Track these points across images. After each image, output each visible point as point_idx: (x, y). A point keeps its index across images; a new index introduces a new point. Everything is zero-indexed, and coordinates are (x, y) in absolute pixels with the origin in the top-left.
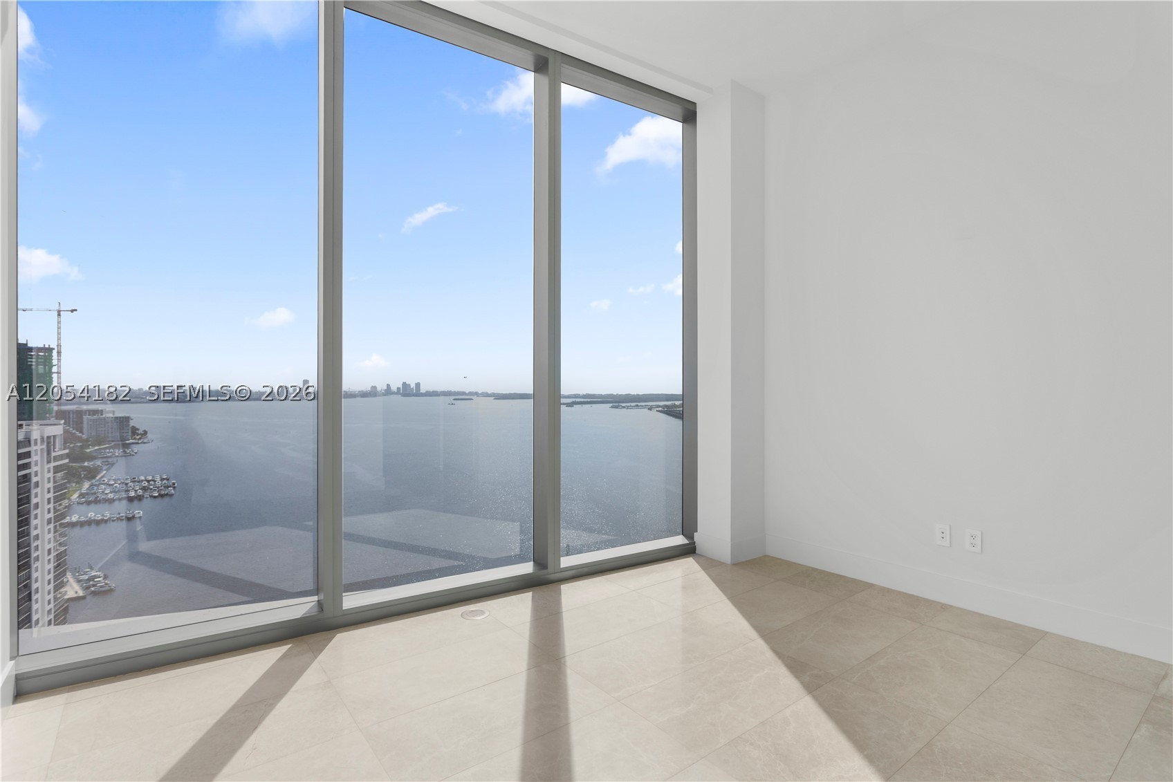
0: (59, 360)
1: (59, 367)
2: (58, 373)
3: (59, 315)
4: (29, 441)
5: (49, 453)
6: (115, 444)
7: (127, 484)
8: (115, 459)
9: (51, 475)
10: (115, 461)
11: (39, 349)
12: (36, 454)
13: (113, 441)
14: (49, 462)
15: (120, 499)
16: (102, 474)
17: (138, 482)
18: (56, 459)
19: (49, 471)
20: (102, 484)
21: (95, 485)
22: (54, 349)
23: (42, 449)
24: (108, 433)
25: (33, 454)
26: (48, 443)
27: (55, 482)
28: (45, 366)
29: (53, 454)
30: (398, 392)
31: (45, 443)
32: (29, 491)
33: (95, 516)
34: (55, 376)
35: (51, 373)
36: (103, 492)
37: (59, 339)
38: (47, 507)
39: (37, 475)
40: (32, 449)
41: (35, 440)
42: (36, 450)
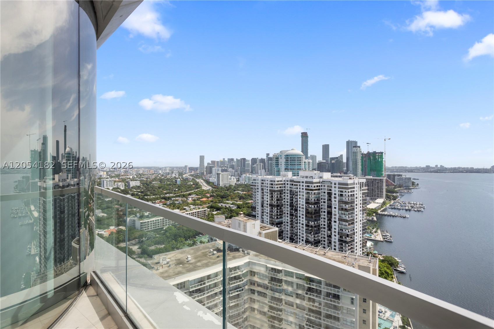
4: (354, 183)
5: (360, 188)
9: (361, 195)
12: (356, 188)
14: (361, 191)
18: (363, 190)
19: (361, 194)
23: (358, 186)
25: (355, 187)
26: (360, 184)
27: (362, 198)
29: (362, 188)
31: (360, 185)
32: (354, 200)
38: (360, 206)
39: (356, 195)
40: (355, 186)
41: (356, 183)
42: (356, 187)
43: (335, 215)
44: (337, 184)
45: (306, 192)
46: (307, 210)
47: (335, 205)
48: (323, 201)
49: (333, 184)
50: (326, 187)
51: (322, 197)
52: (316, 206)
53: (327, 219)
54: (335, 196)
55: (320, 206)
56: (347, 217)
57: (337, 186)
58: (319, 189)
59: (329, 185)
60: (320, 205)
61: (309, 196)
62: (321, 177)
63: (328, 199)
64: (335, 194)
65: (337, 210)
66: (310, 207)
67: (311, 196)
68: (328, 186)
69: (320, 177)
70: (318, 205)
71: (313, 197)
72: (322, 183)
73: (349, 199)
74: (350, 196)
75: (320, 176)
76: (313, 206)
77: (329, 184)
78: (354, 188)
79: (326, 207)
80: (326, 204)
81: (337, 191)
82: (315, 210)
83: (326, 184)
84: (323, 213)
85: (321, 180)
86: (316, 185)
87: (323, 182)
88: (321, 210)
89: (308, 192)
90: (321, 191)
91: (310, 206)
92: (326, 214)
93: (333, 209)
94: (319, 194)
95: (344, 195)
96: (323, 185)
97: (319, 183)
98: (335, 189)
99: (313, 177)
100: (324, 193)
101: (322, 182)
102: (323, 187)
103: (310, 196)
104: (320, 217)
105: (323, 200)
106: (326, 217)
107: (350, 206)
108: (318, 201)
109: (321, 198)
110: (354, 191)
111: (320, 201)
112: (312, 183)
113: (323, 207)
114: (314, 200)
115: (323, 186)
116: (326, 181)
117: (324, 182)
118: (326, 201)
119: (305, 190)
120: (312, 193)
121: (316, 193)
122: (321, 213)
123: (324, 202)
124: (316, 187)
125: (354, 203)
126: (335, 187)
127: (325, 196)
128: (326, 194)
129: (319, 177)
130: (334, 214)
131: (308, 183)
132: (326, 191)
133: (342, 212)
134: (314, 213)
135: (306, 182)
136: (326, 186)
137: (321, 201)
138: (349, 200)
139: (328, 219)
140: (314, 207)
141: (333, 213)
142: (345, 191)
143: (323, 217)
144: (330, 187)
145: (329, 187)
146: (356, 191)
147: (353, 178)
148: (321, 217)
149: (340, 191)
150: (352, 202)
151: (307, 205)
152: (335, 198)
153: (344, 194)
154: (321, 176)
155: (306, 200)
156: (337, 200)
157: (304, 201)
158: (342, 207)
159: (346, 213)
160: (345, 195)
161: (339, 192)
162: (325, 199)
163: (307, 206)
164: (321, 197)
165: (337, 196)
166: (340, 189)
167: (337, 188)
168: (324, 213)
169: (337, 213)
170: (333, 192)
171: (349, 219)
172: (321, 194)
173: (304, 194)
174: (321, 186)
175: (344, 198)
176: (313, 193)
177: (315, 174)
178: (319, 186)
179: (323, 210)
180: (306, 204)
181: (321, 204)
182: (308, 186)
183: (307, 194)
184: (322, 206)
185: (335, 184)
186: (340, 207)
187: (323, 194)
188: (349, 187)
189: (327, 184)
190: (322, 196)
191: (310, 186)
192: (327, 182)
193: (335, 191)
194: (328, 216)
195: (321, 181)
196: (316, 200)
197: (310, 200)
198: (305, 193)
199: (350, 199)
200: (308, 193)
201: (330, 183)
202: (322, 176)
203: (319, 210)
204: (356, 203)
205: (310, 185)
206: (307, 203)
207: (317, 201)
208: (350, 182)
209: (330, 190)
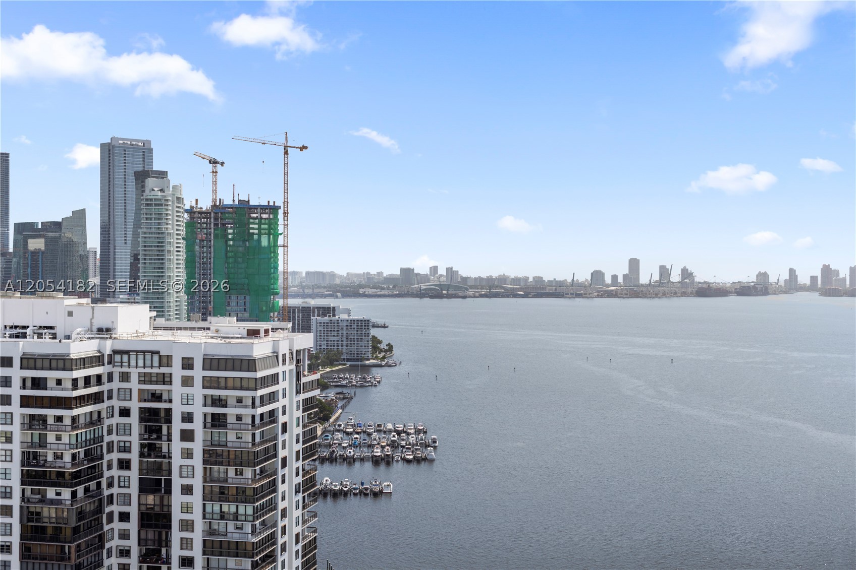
0: (286, 225)
1: (286, 237)
2: (284, 246)
3: (286, 153)
4: (277, 357)
5: (298, 379)
6: (351, 366)
7: (369, 434)
8: (351, 391)
9: (300, 413)
10: (353, 394)
11: (263, 209)
12: (284, 379)
13: (348, 360)
14: (298, 392)
15: (362, 460)
16: (337, 415)
17: (385, 432)
18: (306, 387)
19: (298, 408)
20: (339, 431)
21: (329, 431)
22: (280, 208)
23: (291, 371)
24: (342, 346)
25: (280, 377)
26: (298, 361)
27: (304, 426)
28: (269, 234)
29: (304, 380)
30: (812, 286)
31: (295, 362)
32: (275, 438)
33: (331, 483)
34: (280, 251)
35: (276, 246)
36: (340, 444)
37: (286, 191)
38: (295, 465)
39: (284, 413)
40: (279, 369)
41: (284, 355)
42: (284, 372)
43: (187, 526)
44: (198, 364)
45: (23, 416)
46: (29, 520)
47: (184, 473)
48: (115, 456)
49: (177, 363)
50: (134, 385)
51: (114, 438)
52: (80, 490)
53: (141, 556)
54: (187, 426)
55: (104, 485)
56: (248, 528)
57: (198, 373)
58: (97, 398)
59: (148, 370)
60: (99, 484)
61: (43, 438)
62: (105, 332)
63: (142, 446)
64: (188, 418)
65: (196, 499)
66: (52, 502)
67: (58, 438)
68: (145, 379)
69: (100, 330)
70: (93, 484)
71: (65, 439)
72: (110, 363)
73: (254, 435)
74: (257, 420)
75: (100, 322)
76: (66, 494)
77: (148, 363)
78: (274, 379)
79: (134, 490)
80: (134, 474)
81: (199, 400)
82: (81, 515)
83: (133, 363)
84: (117, 525)
85: (108, 347)
86: (80, 374)
87: (117, 358)
88: (107, 510)
89: (32, 417)
90: (107, 403)
91: (51, 493)
92: (133, 526)
93: (177, 499)
94: (95, 420)
95: (231, 420)
96: (117, 371)
97: (98, 360)
98: (187, 390)
99: (59, 331)
100: (125, 412)
101: (110, 356)
102: (116, 385)
103: (51, 437)
104: (103, 547)
105: (119, 451)
106: (133, 543)
107: (258, 472)
108: (92, 460)
109: (108, 444)
110: (272, 397)
111: (102, 458)
112: (64, 363)
113: (115, 490)
114: (74, 457)
115: (116, 377)
116: (137, 352)
117: (125, 358)
118: (134, 456)
119: (22, 405)
120: (59, 419)
121: (82, 421)
122: (106, 528)
123: (125, 465)
124: (81, 383)
125: (275, 456)
126: (187, 382)
127: (127, 429)
128: (134, 420)
129: (90, 330)
130: (181, 521)
131: (39, 364)
132: (135, 406)
133: (225, 508)
134: (76, 530)
135: (28, 362)
136: (134, 378)
137: (107, 457)
138: (254, 444)
139: (144, 551)
140: (74, 494)
141: (177, 516)
142: (240, 401)
143: (115, 543)
144: (157, 383)
145: (151, 382)
146: (284, 396)
147: (267, 331)
148: (107, 545)
149: (209, 401)
150: (266, 450)
151: (28, 488)
152: (187, 436)
153: (231, 412)
154: (104, 326)
155: (23, 465)
156: (197, 447)
157: (16, 469)
158: (219, 481)
159: (241, 510)
160: (239, 418)
161: (205, 405)
162: (126, 449)
163: (28, 493)
164: (107, 439)
165: (197, 426)
166: (210, 388)
167: (198, 382)
168: (124, 526)
169: (196, 516)
170: (178, 410)
171: (256, 540)
172: (107, 422)
173: (16, 428)
174: (105, 379)
175: (232, 436)
176: (67, 421)
177: (70, 314)
178: (93, 381)
179: (116, 508)
180: (23, 483)
181: (107, 474)
182: (38, 383)
183: (30, 428)
184: (110, 485)
185: (187, 364)
186: (212, 481)
187: (117, 419)
188: (260, 374)
189: (141, 363)
190: (110, 432)
191: (51, 384)
192: (141, 357)
193: (187, 400)
194: (143, 536)
195: (108, 352)
196: (82, 455)
197: (50, 458)
198: (17, 420)
199: (258, 440)
200: (33, 422)
201: (156, 358)
202: (109, 325)
203: (99, 510)
204: (282, 453)
205: (51, 375)
206: (27, 478)
207: (90, 461)
208: (260, 349)
209: (157, 397)
